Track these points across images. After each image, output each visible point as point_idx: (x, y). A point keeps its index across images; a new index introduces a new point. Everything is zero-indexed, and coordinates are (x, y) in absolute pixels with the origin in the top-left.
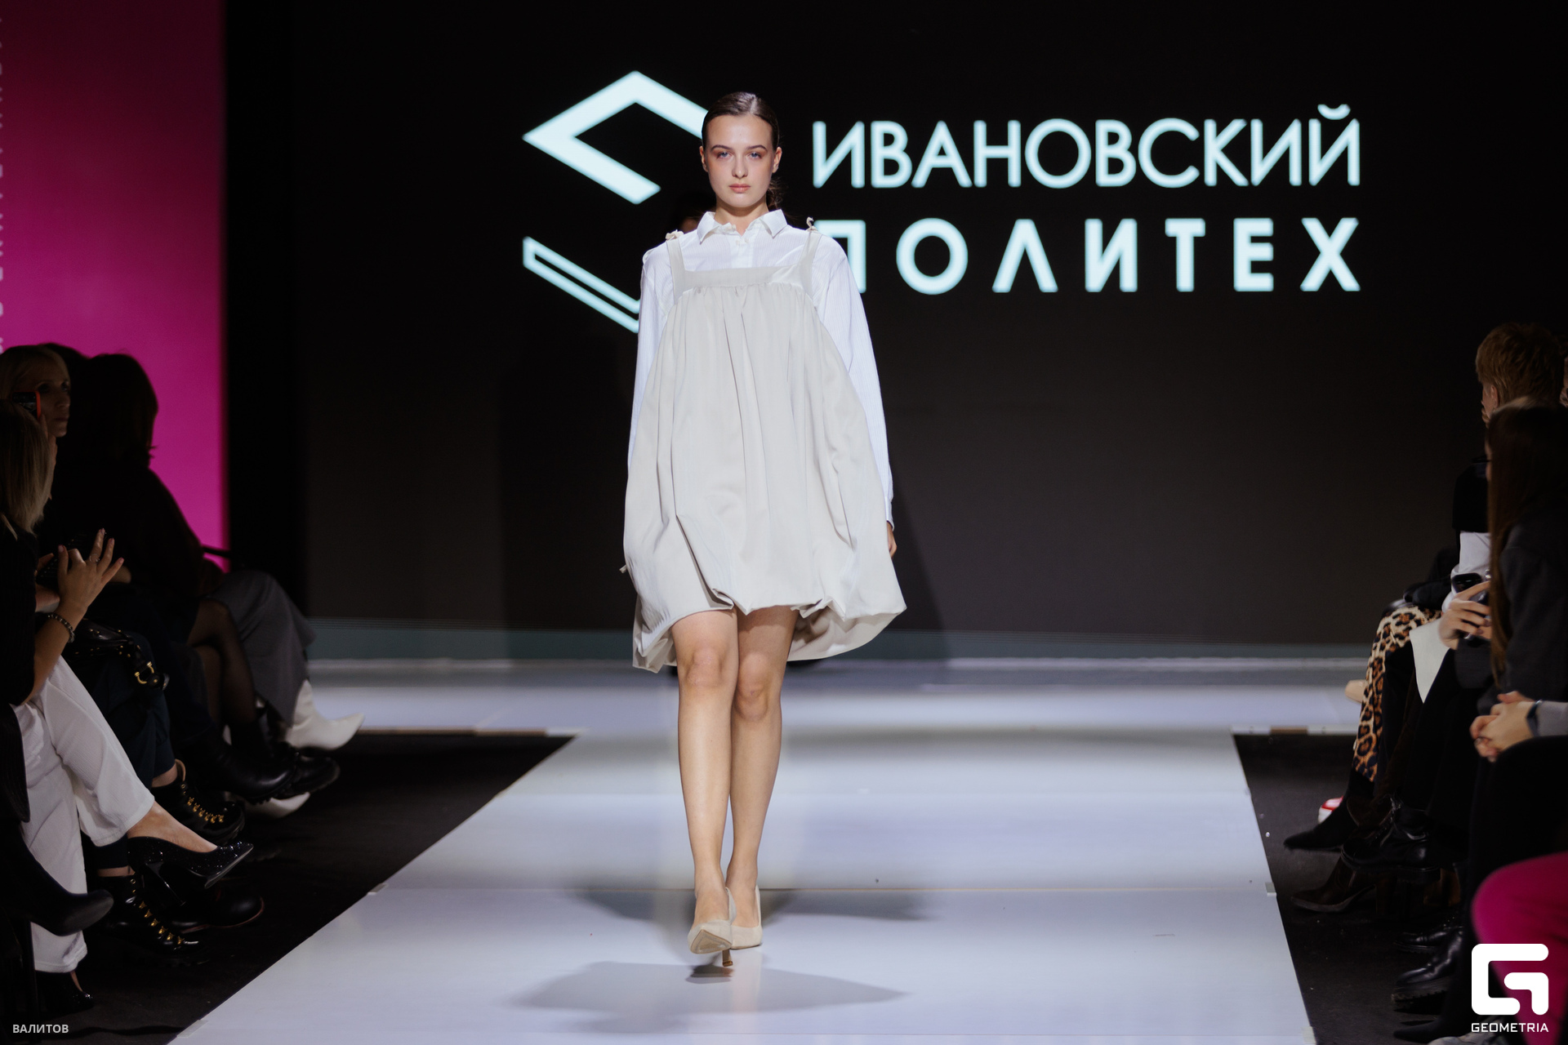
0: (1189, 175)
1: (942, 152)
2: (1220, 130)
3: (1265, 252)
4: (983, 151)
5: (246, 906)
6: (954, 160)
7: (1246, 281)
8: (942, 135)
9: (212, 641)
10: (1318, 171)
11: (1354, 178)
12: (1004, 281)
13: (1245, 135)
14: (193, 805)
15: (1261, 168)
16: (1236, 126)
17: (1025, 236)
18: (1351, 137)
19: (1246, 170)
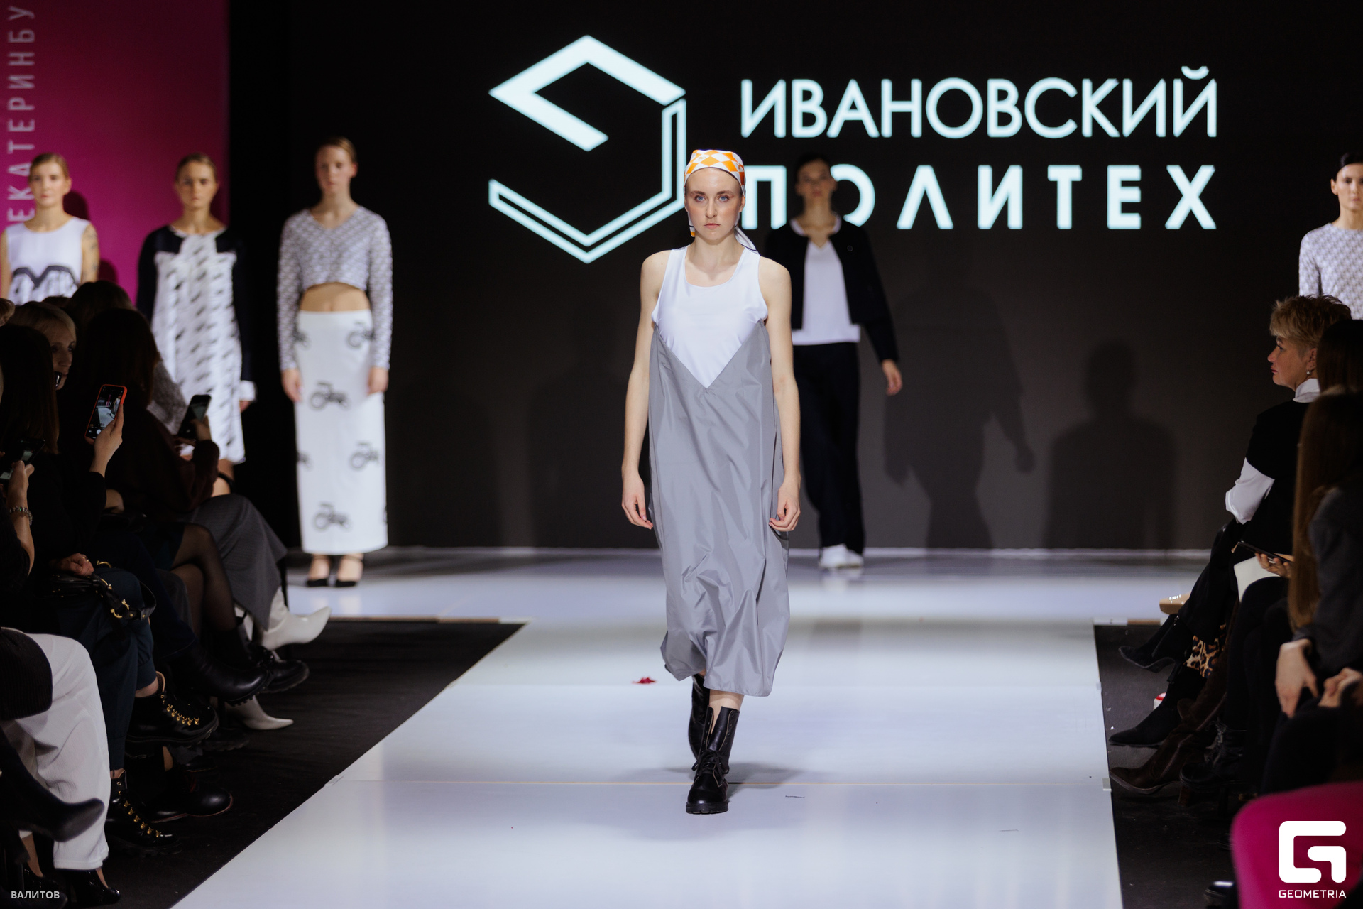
0: (1069, 128)
1: (853, 107)
2: (1095, 88)
3: (1134, 195)
4: (889, 106)
5: (215, 800)
6: (863, 114)
7: (1118, 220)
8: (853, 91)
9: (196, 561)
10: (1181, 124)
11: (1212, 130)
12: (906, 220)
13: (1118, 92)
14: (172, 711)
15: (1131, 122)
16: (1110, 85)
17: (925, 180)
18: (1209, 94)
19: (1118, 123)
